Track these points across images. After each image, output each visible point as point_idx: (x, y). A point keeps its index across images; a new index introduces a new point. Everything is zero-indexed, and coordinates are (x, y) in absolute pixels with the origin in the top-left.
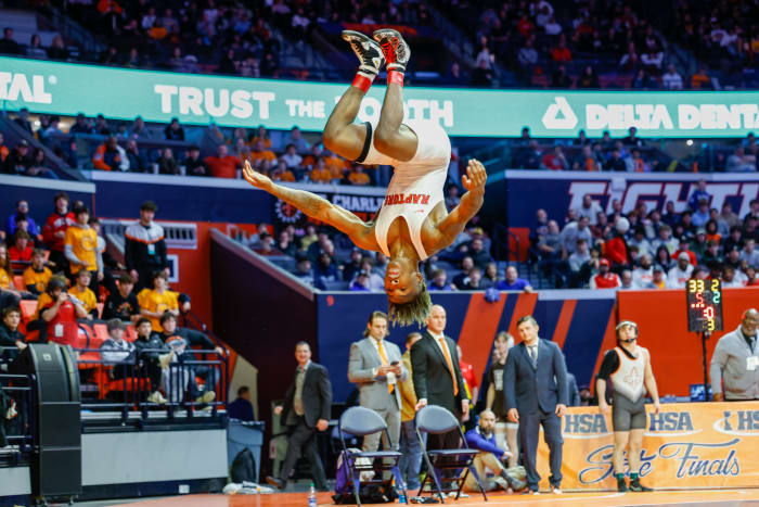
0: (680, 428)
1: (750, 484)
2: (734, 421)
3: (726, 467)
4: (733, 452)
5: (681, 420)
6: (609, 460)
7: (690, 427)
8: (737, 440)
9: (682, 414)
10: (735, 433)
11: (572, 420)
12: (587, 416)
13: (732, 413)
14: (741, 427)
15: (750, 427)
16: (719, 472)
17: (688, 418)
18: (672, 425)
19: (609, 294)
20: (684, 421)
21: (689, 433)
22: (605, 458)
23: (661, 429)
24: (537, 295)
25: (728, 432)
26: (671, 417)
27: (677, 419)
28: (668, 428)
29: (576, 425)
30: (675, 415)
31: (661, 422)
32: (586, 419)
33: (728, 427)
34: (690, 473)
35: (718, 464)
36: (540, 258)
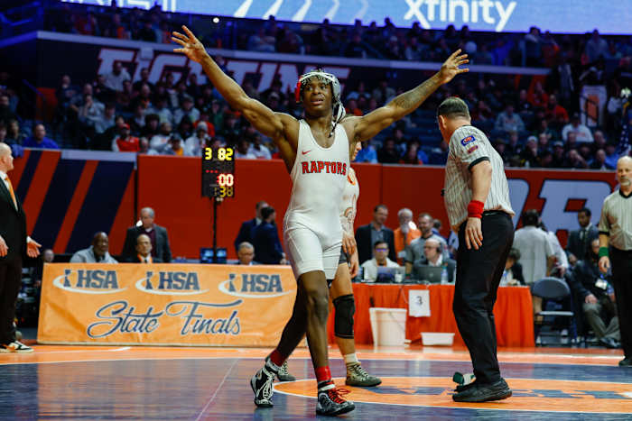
0: (187, 288)
1: (249, 343)
2: (238, 284)
3: (228, 326)
4: (235, 313)
5: (189, 279)
6: (117, 316)
7: (197, 288)
8: (239, 302)
9: (191, 275)
10: (238, 294)
11: (85, 275)
12: (98, 271)
13: (236, 276)
14: (244, 290)
15: (252, 290)
16: (220, 331)
17: (195, 279)
18: (180, 284)
19: (130, 157)
20: (192, 281)
21: (196, 292)
22: (114, 313)
23: (169, 287)
24: (60, 154)
25: (233, 293)
26: (180, 277)
27: (185, 279)
28: (176, 287)
29: (88, 280)
30: (184, 275)
31: (170, 281)
32: (99, 275)
33: (232, 289)
34: (194, 331)
35: (221, 323)
36: (66, 119)
